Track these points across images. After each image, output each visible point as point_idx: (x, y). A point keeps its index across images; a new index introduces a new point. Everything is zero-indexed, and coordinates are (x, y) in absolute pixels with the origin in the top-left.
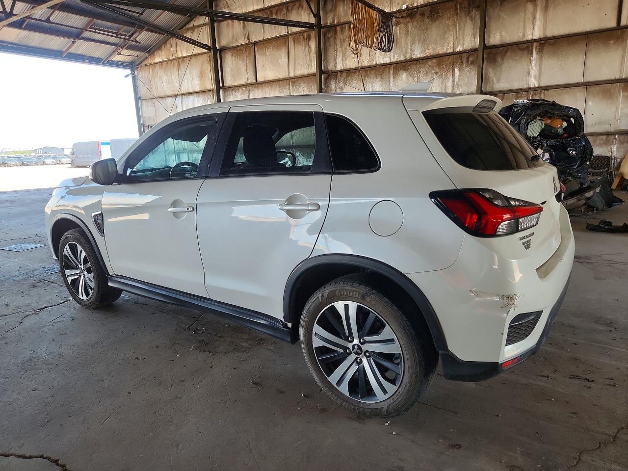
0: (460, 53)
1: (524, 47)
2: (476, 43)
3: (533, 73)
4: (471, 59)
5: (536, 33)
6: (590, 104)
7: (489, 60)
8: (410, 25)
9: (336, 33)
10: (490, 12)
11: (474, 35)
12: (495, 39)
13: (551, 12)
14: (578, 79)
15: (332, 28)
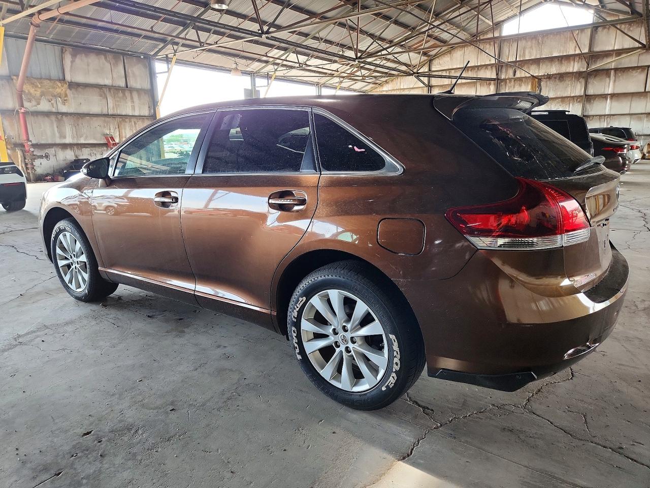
0: (573, 97)
1: (604, 97)
2: (582, 94)
3: (608, 108)
4: (578, 100)
5: (610, 91)
6: (632, 122)
7: (587, 101)
8: (548, 82)
9: (506, 83)
10: (589, 80)
11: (581, 89)
12: (591, 91)
13: (617, 83)
14: (627, 112)
15: (505, 80)
